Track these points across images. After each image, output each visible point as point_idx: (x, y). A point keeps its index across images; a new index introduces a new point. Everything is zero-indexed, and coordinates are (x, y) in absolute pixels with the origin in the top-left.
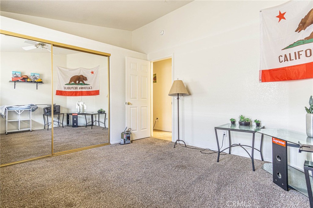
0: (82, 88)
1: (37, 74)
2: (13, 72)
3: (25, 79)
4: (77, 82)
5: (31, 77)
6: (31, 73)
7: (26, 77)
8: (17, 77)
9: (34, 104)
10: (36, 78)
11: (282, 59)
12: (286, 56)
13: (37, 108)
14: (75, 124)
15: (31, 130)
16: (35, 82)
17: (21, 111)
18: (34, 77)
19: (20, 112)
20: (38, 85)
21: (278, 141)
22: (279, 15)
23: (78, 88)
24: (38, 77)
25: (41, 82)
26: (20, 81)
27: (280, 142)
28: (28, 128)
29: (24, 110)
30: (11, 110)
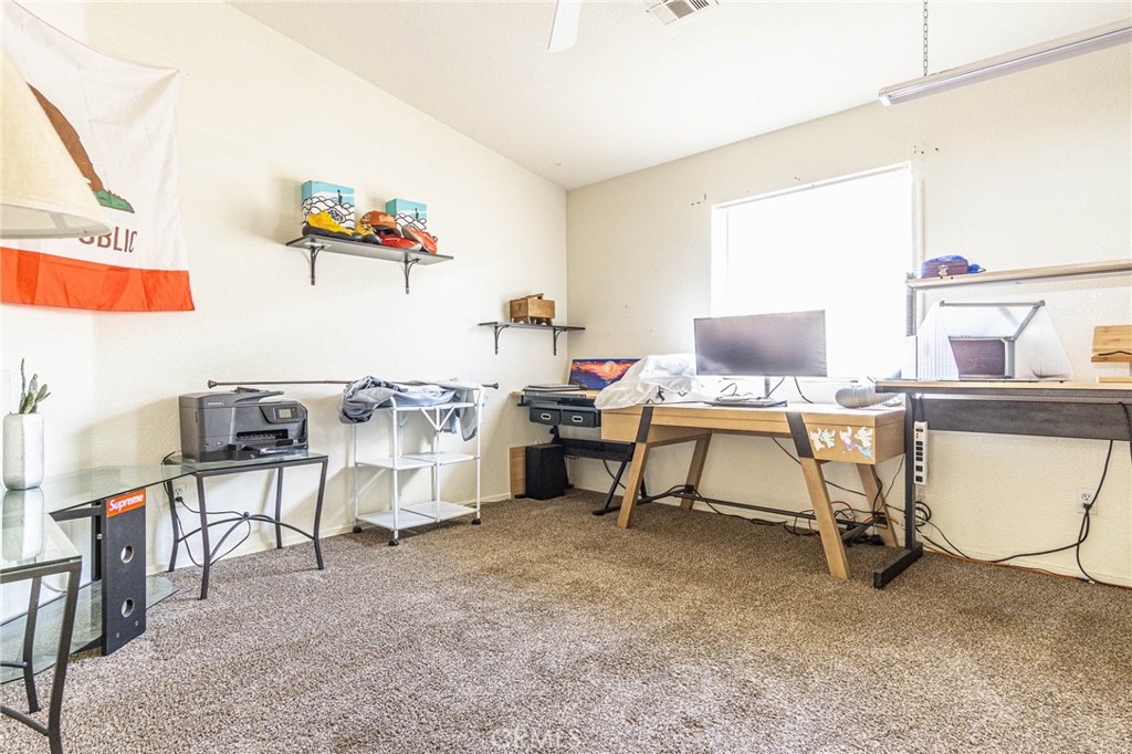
27: (130, 501)
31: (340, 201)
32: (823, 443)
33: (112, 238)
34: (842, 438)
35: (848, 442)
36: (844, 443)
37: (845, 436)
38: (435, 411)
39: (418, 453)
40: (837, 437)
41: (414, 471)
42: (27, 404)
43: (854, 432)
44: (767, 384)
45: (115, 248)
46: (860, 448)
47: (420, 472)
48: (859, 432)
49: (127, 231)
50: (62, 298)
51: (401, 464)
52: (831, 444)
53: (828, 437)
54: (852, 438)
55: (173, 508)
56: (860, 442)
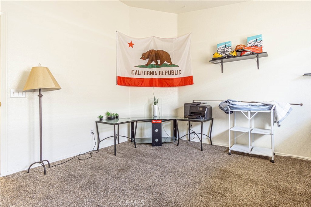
0: (152, 73)
4: (159, 62)
11: (134, 72)
12: (136, 71)
14: (157, 140)
19: (251, 117)
21: (156, 121)
22: (129, 45)
23: (158, 73)
27: (157, 121)
31: (226, 47)
33: (174, 73)
38: (248, 112)
39: (264, 129)
41: (262, 135)
42: (155, 103)
45: (175, 74)
47: (265, 136)
49: (178, 71)
50: (167, 85)
51: (255, 131)
55: (189, 127)
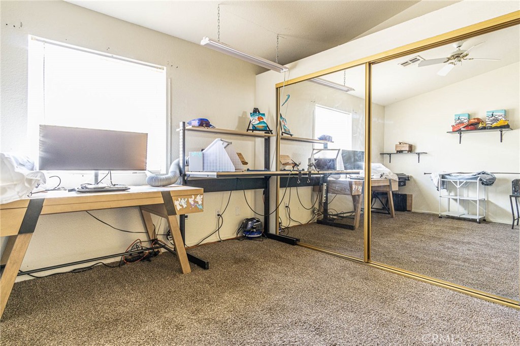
1: (497, 111)
2: (456, 115)
3: (474, 125)
5: (487, 120)
6: (487, 112)
7: (476, 121)
8: (462, 123)
9: (489, 172)
10: (496, 120)
13: (494, 179)
15: (478, 221)
16: (496, 128)
17: (461, 183)
18: (493, 118)
19: (459, 185)
20: (503, 132)
24: (500, 118)
25: (507, 126)
26: (462, 129)
28: (473, 214)
29: (465, 181)
30: (449, 179)
32: (181, 205)
34: (190, 202)
35: (192, 203)
36: (190, 204)
37: (191, 201)
40: (188, 201)
43: (195, 198)
44: (96, 176)
46: (197, 205)
48: (197, 197)
52: (185, 206)
53: (183, 202)
54: (194, 201)
56: (197, 203)
